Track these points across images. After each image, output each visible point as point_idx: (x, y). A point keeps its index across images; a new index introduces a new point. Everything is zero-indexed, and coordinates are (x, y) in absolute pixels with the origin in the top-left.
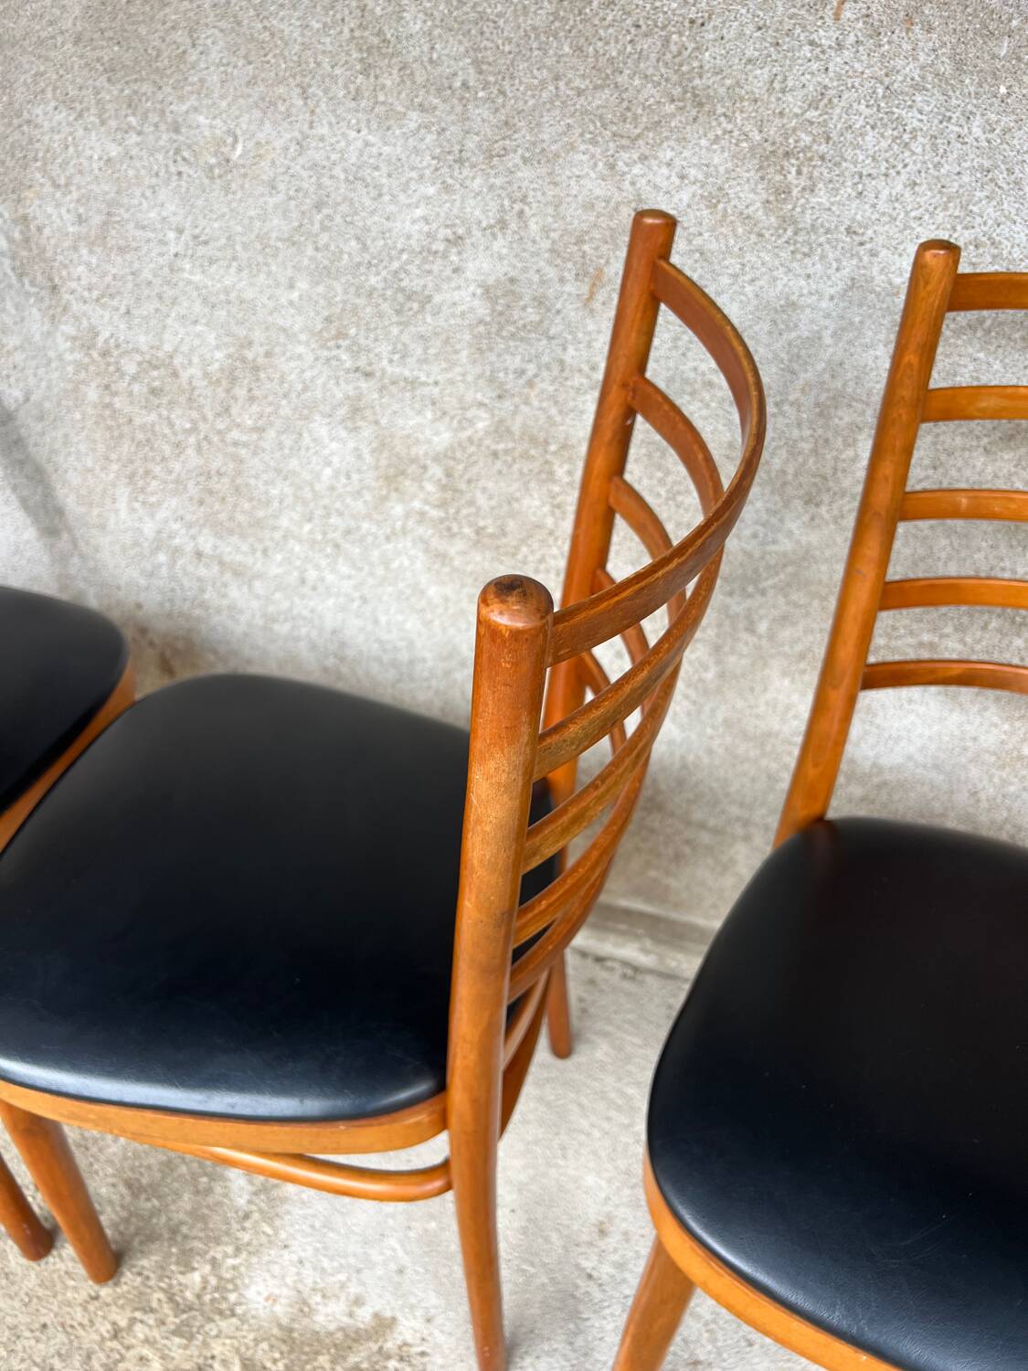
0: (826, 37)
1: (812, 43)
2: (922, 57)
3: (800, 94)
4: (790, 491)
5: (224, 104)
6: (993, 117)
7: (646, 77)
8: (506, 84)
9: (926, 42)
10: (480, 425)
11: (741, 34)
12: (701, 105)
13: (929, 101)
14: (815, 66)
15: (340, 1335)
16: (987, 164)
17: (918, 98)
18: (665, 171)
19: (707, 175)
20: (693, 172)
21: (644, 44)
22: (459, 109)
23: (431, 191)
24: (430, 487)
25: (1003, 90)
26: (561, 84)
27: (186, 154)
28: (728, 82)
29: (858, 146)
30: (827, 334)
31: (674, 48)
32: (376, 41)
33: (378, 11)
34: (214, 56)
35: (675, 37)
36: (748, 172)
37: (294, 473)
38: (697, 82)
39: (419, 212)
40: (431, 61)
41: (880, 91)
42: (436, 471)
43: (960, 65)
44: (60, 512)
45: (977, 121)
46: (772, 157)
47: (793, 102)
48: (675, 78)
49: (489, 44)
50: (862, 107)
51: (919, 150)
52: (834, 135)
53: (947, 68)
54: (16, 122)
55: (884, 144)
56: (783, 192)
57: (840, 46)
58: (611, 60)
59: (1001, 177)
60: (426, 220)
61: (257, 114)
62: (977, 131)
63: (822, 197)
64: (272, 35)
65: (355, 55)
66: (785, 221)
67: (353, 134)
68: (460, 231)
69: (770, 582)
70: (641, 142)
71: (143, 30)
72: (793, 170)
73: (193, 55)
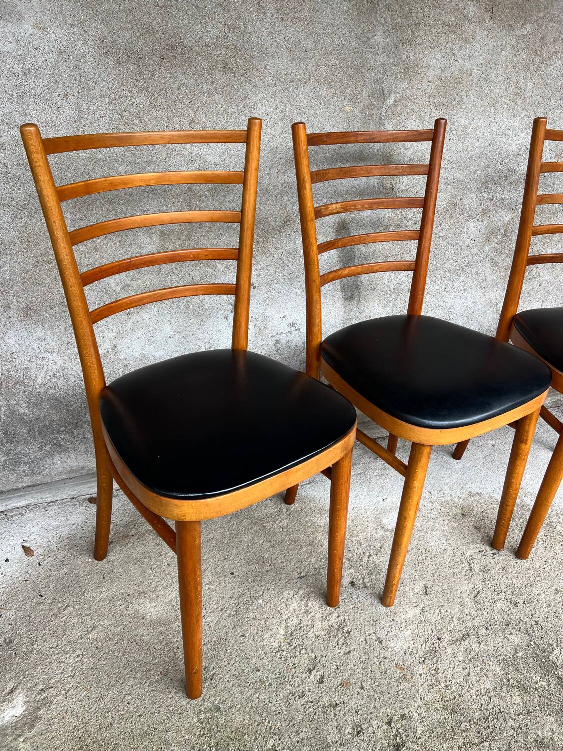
8: (549, 101)
23: (523, 135)
24: (499, 237)
27: (454, 132)
34: (472, 99)
39: (519, 142)
42: (502, 231)
49: (547, 91)
60: (520, 144)
65: (512, 96)
67: (506, 120)
71: (452, 92)
73: (466, 99)
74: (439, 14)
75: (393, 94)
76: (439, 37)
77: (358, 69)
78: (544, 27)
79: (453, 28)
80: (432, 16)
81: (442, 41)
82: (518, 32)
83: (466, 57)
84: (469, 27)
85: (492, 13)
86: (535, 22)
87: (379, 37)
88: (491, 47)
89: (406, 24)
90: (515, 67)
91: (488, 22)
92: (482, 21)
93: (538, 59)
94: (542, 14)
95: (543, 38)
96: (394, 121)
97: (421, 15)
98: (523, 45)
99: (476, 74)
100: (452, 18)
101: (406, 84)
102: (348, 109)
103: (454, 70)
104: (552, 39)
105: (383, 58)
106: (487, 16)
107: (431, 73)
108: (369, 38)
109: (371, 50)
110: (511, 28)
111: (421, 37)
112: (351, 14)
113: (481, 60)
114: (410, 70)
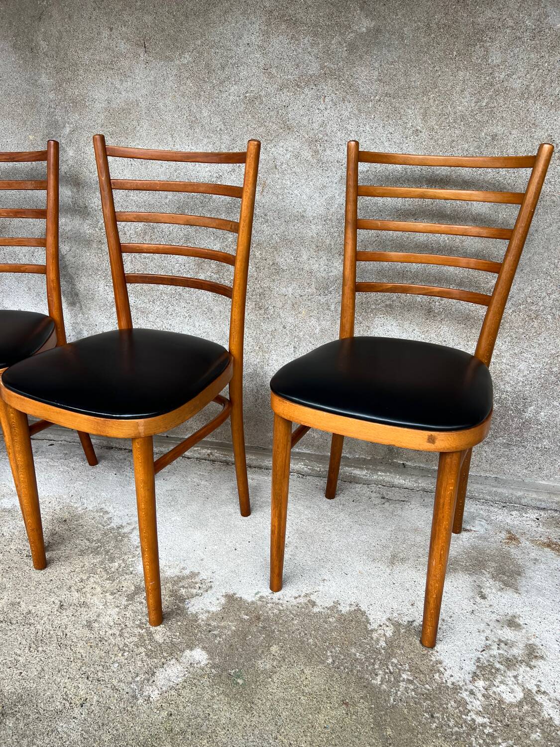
0: (322, 107)
1: (318, 109)
2: (349, 109)
3: (317, 123)
4: (334, 252)
5: (147, 142)
6: (372, 124)
7: (273, 122)
8: (233, 128)
9: (349, 106)
10: (230, 240)
11: (298, 108)
12: (290, 129)
13: (353, 122)
14: (320, 115)
15: (176, 578)
16: (373, 138)
17: (350, 121)
18: (281, 149)
19: (294, 149)
20: (290, 149)
21: (272, 113)
22: (219, 136)
25: (373, 116)
26: (249, 127)
28: (296, 122)
29: (335, 137)
30: (336, 195)
31: (280, 114)
32: (194, 119)
33: (195, 111)
34: (145, 127)
35: (280, 111)
36: (306, 147)
37: (165, 267)
38: (288, 122)
39: (207, 169)
40: (210, 123)
41: (339, 120)
43: (360, 111)
44: (77, 295)
45: (368, 126)
46: (313, 142)
47: (315, 126)
48: (281, 122)
49: (227, 117)
50: (335, 125)
51: (353, 136)
52: (329, 134)
53: (356, 112)
54: (79, 153)
55: (343, 135)
56: (317, 152)
57: (326, 109)
58: (263, 119)
59: (378, 141)
61: (157, 144)
62: (368, 129)
63: (328, 152)
64: (163, 120)
65: (188, 124)
66: (319, 161)
68: (221, 174)
69: (332, 288)
70: (274, 141)
72: (319, 145)
73: (138, 128)
74: (92, 54)
75: (67, 125)
76: (97, 74)
77: (33, 105)
78: (206, 54)
79: (110, 65)
80: (86, 57)
81: (101, 77)
82: (177, 62)
83: (128, 90)
84: (125, 63)
85: (145, 47)
86: (193, 50)
87: (44, 79)
88: (152, 78)
89: (66, 66)
90: (183, 96)
91: (143, 57)
92: (136, 56)
93: (207, 87)
94: (199, 42)
95: (208, 65)
96: (74, 148)
97: (75, 58)
98: (187, 75)
99: (143, 105)
100: (105, 56)
101: (77, 116)
102: (31, 137)
103: (119, 101)
104: (219, 65)
105: (52, 96)
106: (141, 51)
107: (98, 106)
108: (36, 81)
109: (40, 89)
110: (169, 59)
111: (81, 75)
112: (19, 63)
113: (144, 92)
114: (78, 104)
